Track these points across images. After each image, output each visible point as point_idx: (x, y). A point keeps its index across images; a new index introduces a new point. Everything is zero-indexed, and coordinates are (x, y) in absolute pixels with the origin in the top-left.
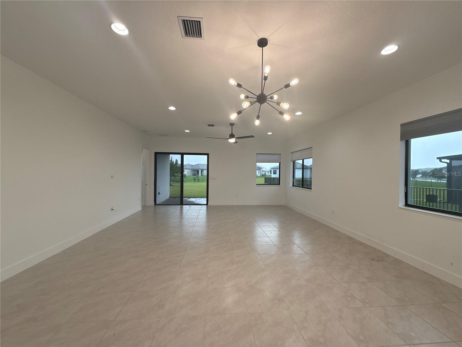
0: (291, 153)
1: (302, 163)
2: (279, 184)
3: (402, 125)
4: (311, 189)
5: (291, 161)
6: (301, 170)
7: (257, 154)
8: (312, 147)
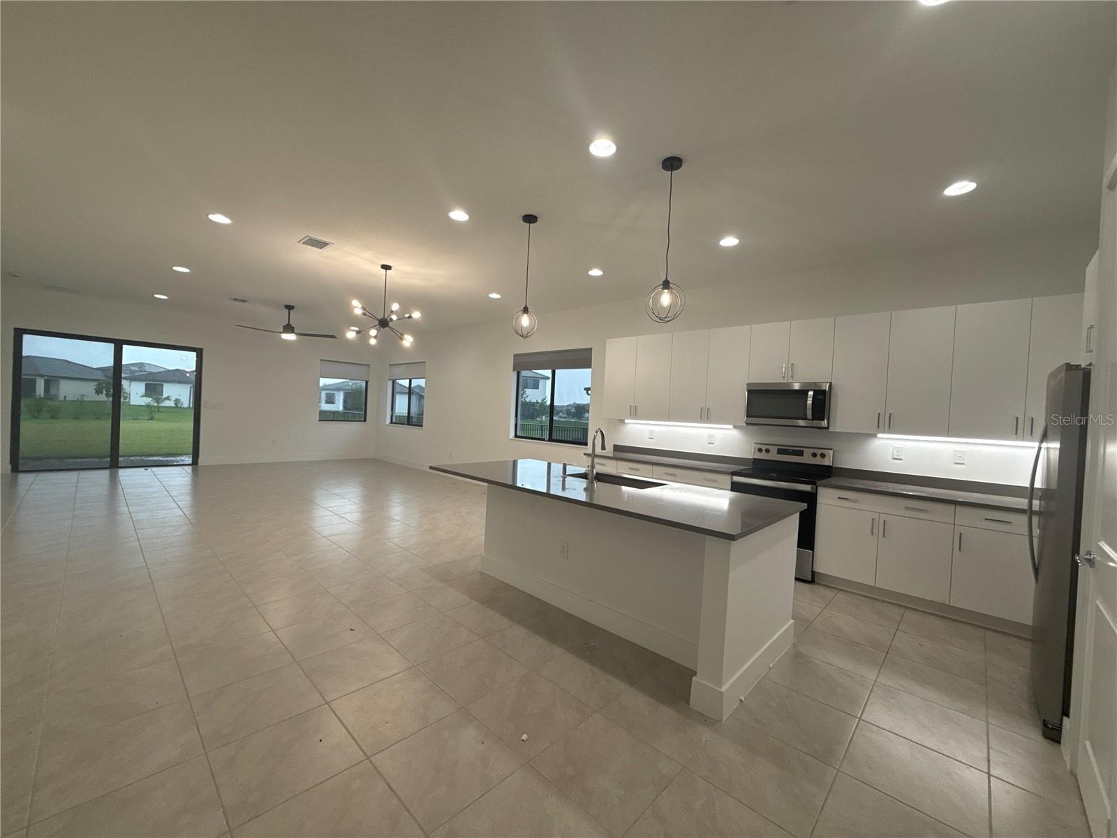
0: (390, 365)
1: (408, 386)
2: (365, 421)
3: (515, 356)
4: (422, 426)
5: (389, 380)
6: (407, 396)
7: (321, 360)
8: (425, 362)
